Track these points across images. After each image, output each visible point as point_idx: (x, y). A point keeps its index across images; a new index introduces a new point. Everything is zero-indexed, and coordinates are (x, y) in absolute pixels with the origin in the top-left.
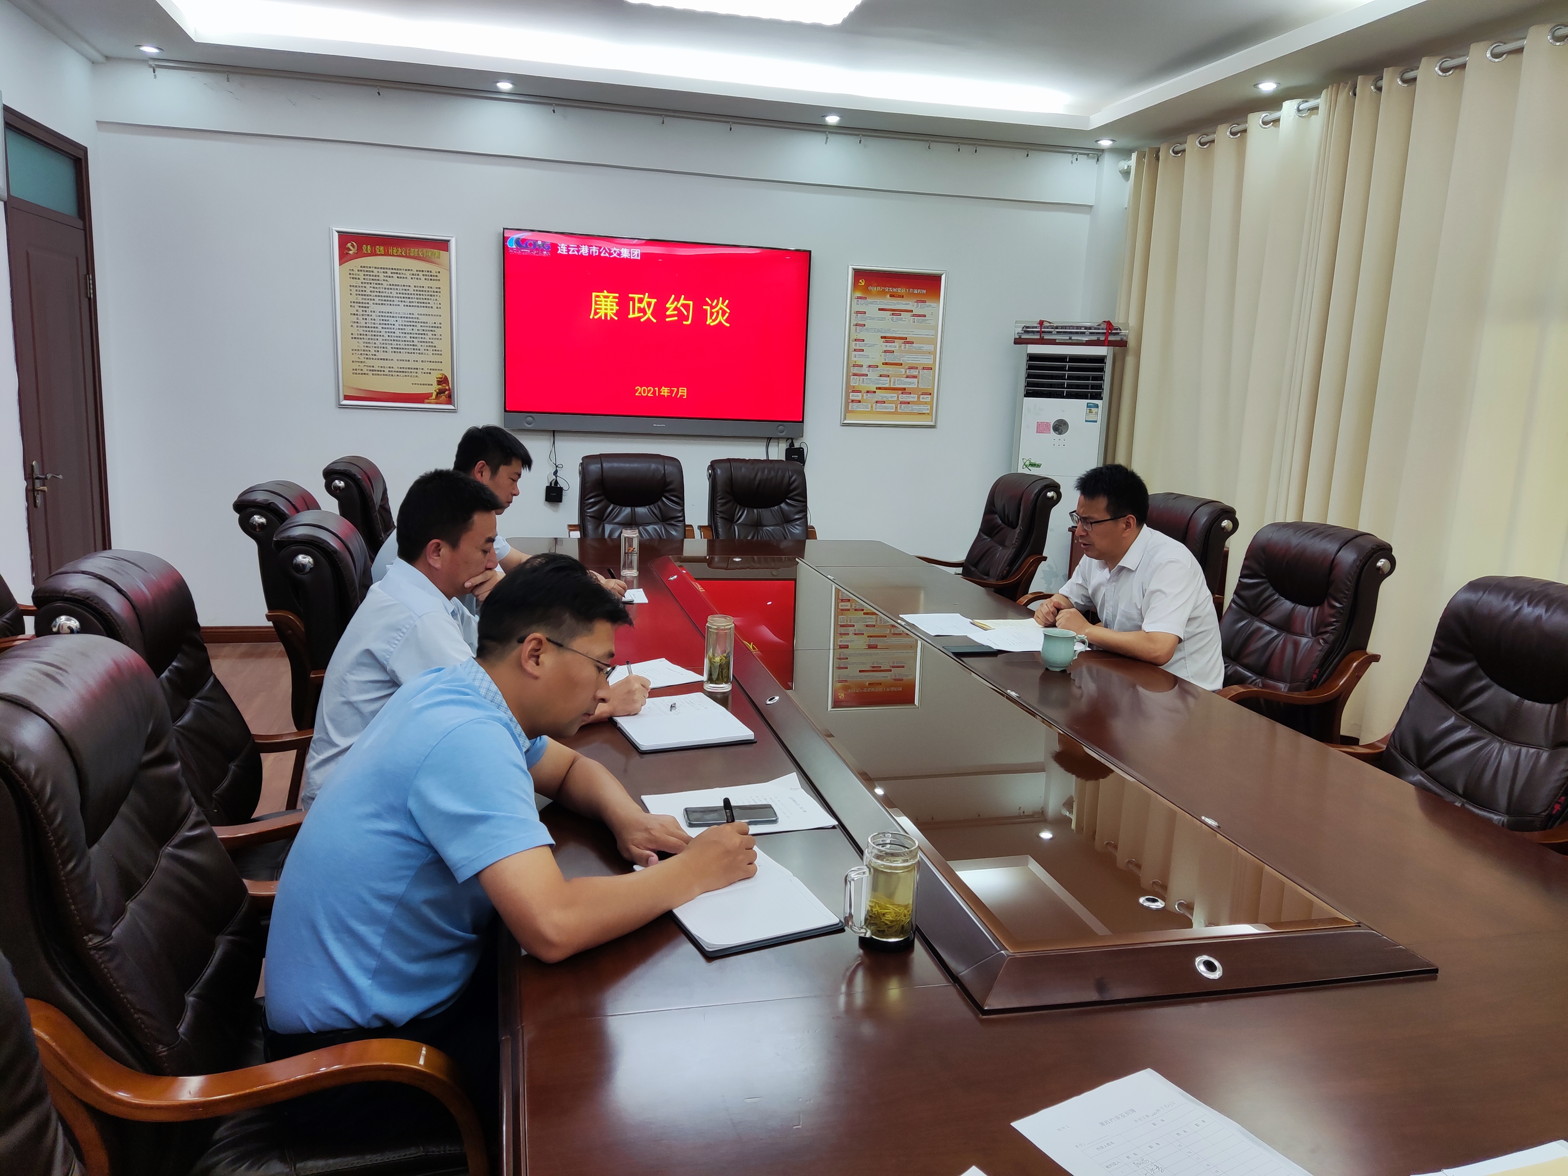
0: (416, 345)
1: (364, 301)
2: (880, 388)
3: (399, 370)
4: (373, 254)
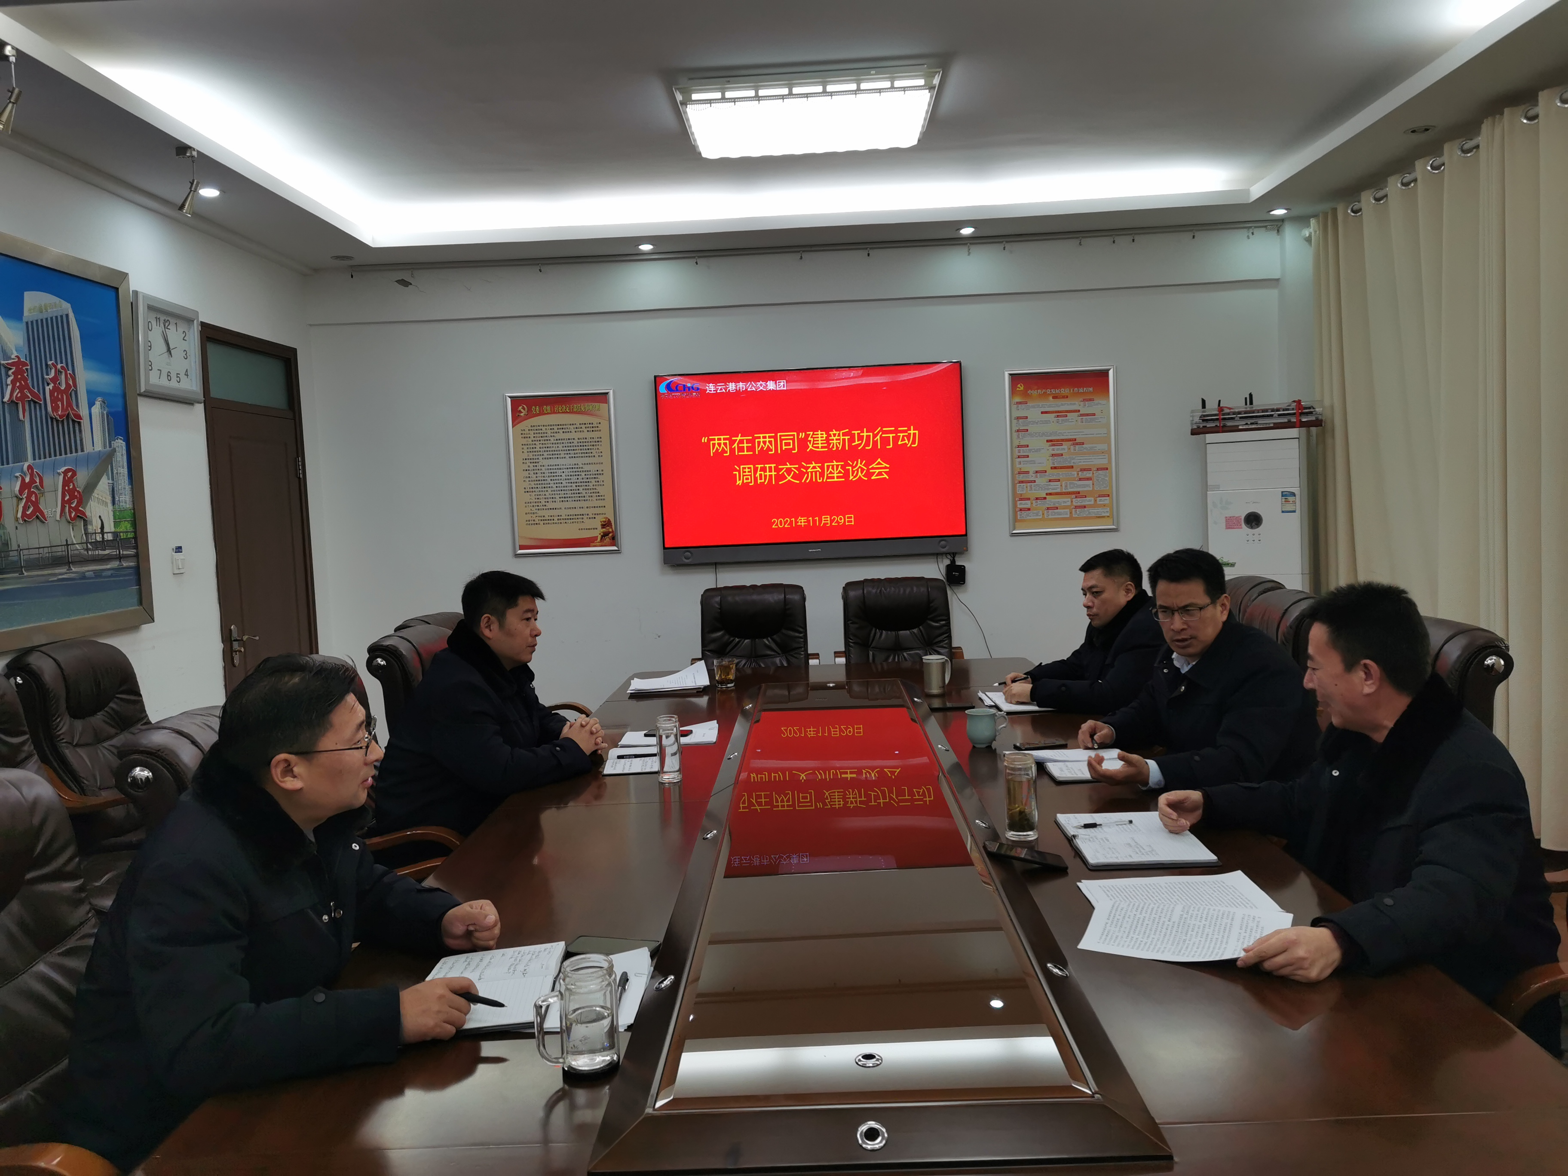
0: (581, 493)
1: (534, 457)
2: (1050, 494)
3: (567, 517)
4: (542, 413)
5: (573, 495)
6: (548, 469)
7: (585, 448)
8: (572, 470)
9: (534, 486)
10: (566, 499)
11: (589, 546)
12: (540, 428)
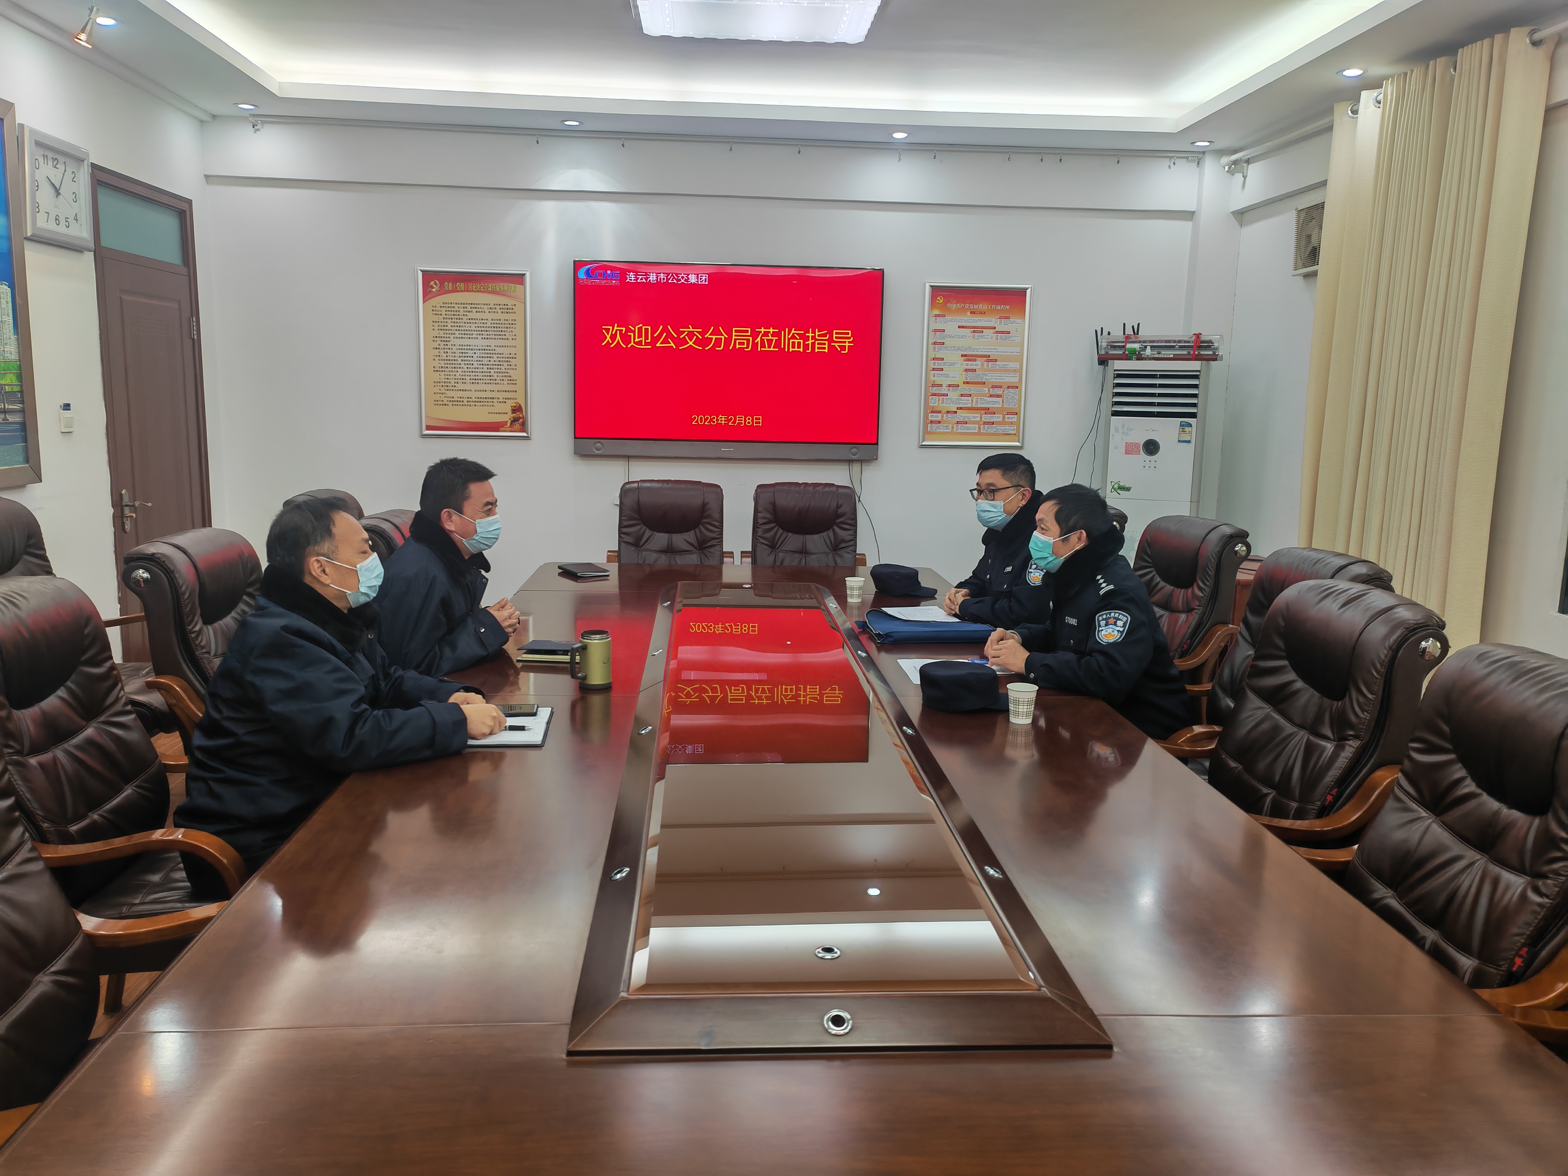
0: (493, 376)
1: (445, 336)
2: (961, 408)
3: (477, 400)
4: (454, 290)
5: (484, 378)
6: (459, 349)
7: (498, 329)
8: (484, 352)
9: (444, 366)
10: (477, 381)
11: (498, 431)
12: (453, 305)
